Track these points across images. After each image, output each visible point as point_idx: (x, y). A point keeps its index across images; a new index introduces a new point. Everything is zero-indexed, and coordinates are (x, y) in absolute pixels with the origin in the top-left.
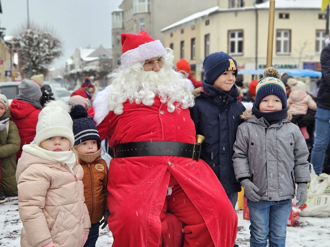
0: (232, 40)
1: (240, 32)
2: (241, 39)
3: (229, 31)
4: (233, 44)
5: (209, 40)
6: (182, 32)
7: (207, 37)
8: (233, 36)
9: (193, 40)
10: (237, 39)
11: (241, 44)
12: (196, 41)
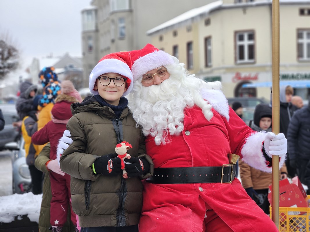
0: (240, 43)
1: (251, 33)
2: (251, 42)
3: (236, 32)
4: (241, 48)
5: (210, 44)
6: (175, 34)
7: (207, 40)
8: (241, 38)
9: (189, 45)
10: (246, 43)
11: (252, 48)
12: (194, 46)
